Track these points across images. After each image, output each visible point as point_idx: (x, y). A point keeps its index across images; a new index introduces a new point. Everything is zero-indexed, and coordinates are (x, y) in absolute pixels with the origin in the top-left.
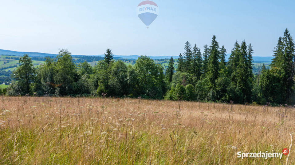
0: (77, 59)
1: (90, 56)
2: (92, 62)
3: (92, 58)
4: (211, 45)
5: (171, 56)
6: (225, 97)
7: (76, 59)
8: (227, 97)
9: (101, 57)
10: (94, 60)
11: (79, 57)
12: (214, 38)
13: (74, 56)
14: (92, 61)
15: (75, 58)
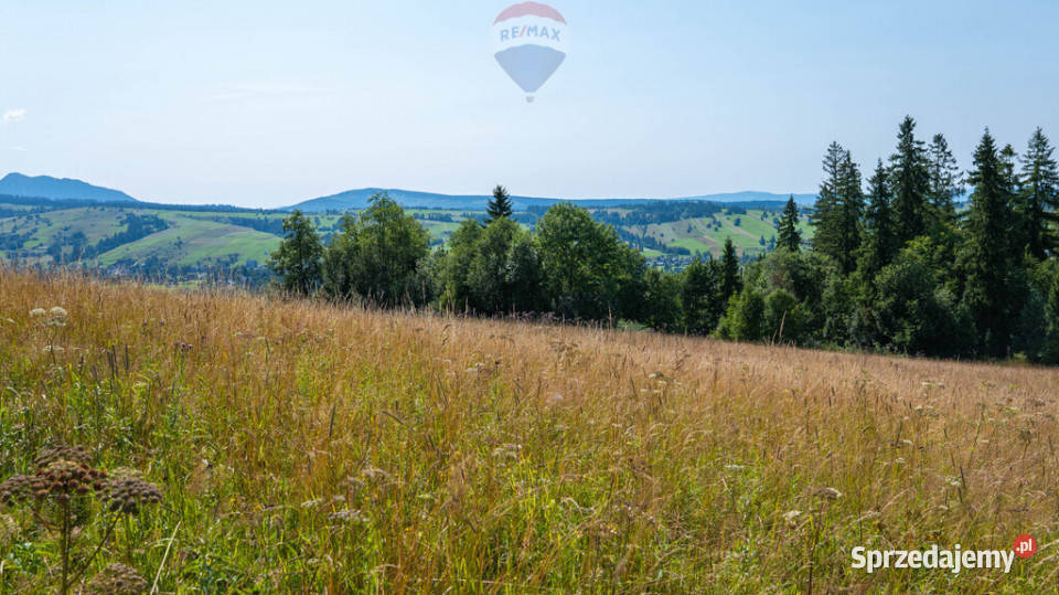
0: (627, 211)
1: (671, 201)
2: (677, 223)
3: (677, 209)
4: (898, 152)
5: (789, 193)
6: (904, 335)
7: (623, 213)
8: (908, 332)
9: (710, 203)
10: (684, 214)
11: (635, 207)
12: (908, 126)
13: (619, 204)
14: (678, 219)
15: (619, 211)
